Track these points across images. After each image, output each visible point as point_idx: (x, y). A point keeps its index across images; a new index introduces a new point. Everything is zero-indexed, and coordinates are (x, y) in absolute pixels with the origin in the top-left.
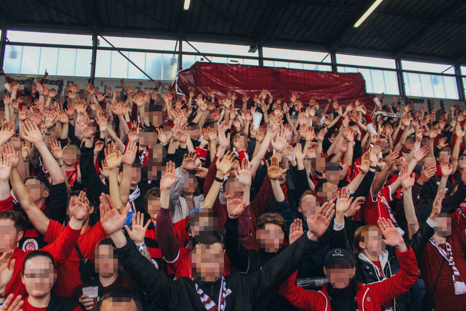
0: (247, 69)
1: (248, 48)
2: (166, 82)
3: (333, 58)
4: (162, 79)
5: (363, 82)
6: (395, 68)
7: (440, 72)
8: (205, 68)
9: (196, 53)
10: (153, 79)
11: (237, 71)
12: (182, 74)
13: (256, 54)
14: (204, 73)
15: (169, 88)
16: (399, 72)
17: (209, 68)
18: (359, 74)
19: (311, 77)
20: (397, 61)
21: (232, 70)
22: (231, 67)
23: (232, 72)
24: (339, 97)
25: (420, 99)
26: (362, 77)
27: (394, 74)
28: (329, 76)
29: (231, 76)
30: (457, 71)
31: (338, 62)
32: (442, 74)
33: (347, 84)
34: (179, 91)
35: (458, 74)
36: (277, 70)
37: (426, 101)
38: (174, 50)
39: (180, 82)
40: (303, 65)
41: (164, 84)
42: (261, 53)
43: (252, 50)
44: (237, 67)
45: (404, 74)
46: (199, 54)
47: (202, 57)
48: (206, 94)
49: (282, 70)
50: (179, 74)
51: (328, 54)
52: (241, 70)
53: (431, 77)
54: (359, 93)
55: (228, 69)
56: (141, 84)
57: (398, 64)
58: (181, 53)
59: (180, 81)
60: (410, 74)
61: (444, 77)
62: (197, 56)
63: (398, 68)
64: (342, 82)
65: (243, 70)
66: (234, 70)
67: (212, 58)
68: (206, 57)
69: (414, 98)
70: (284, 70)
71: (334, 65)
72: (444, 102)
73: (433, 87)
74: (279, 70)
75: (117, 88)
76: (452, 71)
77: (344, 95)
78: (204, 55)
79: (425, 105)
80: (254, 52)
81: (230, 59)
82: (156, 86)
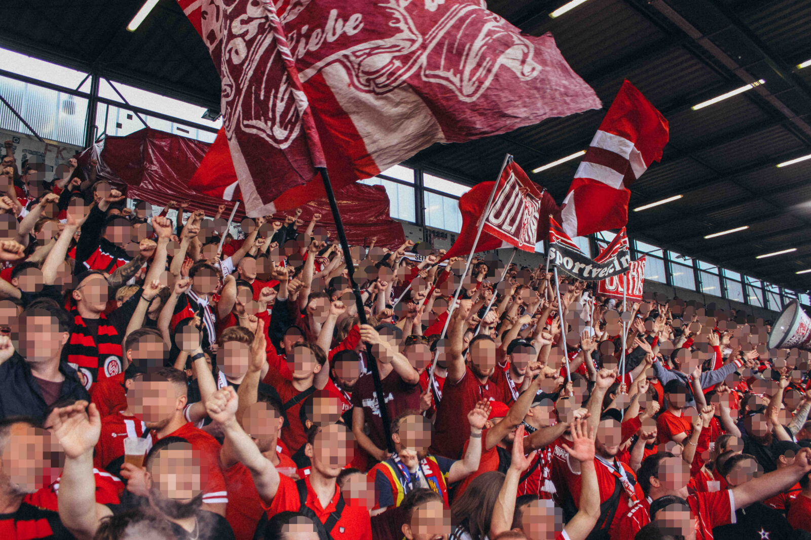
1: (204, 110)
4: (56, 139)
6: (413, 182)
9: (122, 104)
10: (41, 135)
13: (218, 125)
16: (419, 188)
20: (417, 173)
25: (442, 233)
26: (386, 193)
27: (411, 191)
37: (449, 237)
41: (61, 148)
43: (211, 115)
45: (425, 193)
46: (126, 106)
47: (131, 113)
56: (16, 140)
57: (419, 177)
58: (94, 99)
60: (431, 194)
62: (122, 110)
63: (418, 184)
67: (147, 118)
68: (139, 114)
78: (136, 110)
80: (214, 120)
81: (176, 125)
82: (46, 149)
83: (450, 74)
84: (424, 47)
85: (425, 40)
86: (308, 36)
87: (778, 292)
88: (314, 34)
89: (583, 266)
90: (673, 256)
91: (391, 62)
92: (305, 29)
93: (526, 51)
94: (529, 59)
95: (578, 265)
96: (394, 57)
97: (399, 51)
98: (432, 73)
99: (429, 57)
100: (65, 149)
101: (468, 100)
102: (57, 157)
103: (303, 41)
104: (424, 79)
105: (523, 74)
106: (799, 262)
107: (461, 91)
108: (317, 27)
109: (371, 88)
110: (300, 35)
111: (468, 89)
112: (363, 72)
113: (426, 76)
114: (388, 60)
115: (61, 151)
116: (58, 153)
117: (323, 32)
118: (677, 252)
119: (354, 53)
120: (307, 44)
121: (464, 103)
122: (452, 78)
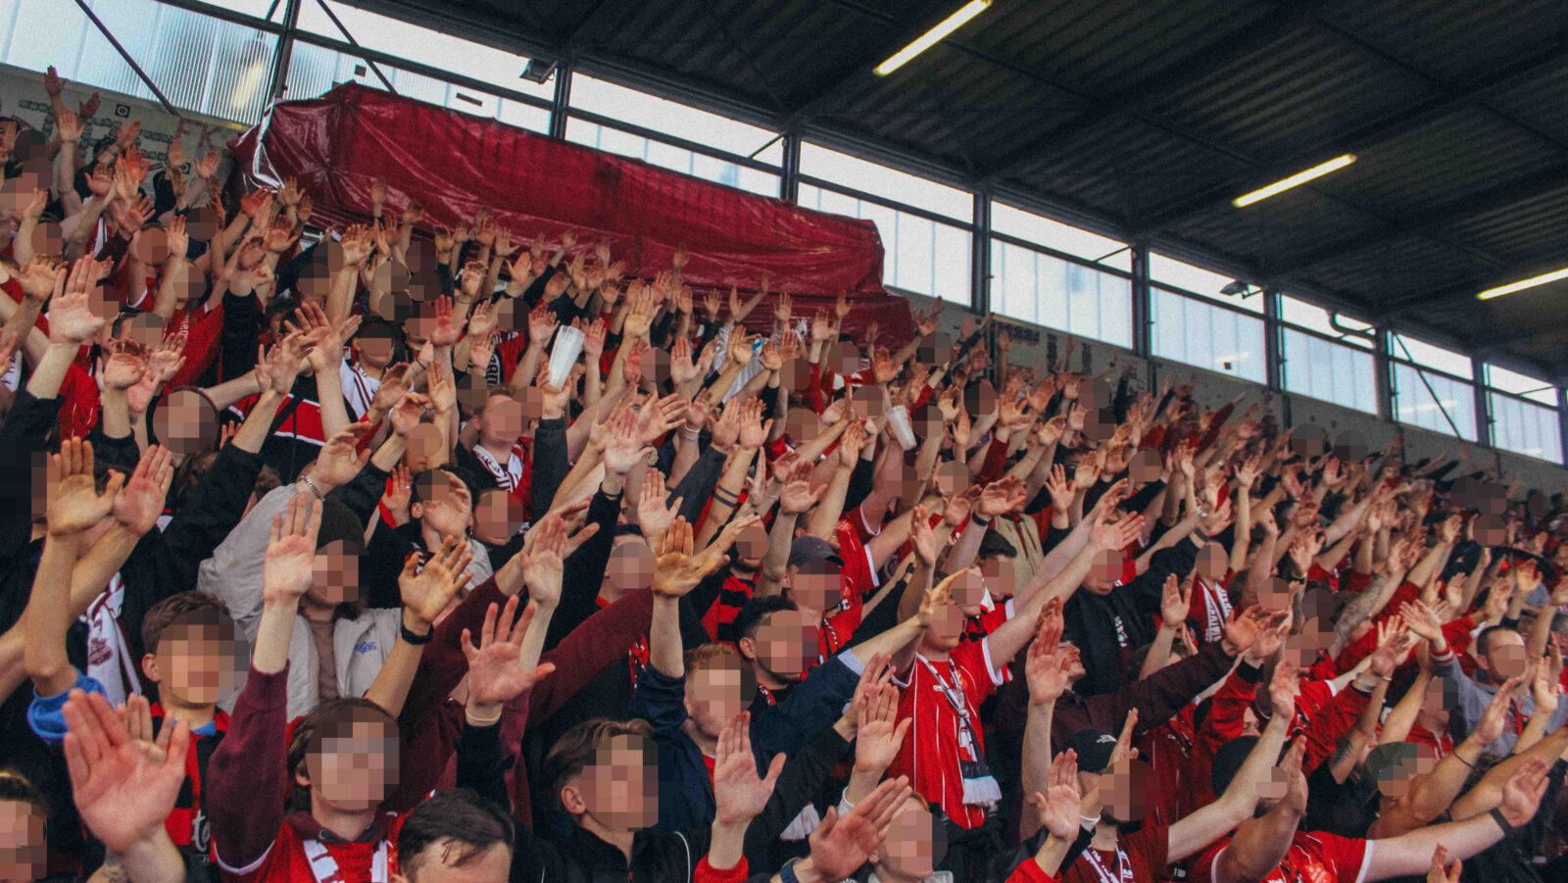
0: (516, 141)
1: (523, 63)
2: (218, 124)
3: (792, 154)
4: (204, 110)
5: (878, 252)
6: (969, 220)
7: (1091, 258)
8: (375, 108)
9: (346, 44)
10: (173, 102)
11: (481, 143)
12: (283, 111)
13: (547, 90)
14: (369, 128)
15: (226, 147)
16: (982, 234)
17: (388, 112)
18: (869, 227)
19: (720, 209)
20: (981, 201)
21: (466, 133)
22: (463, 125)
23: (465, 142)
24: (799, 287)
26: (878, 237)
28: (776, 213)
29: (458, 154)
30: (1139, 263)
31: (804, 169)
32: (1094, 265)
33: (826, 250)
34: (264, 170)
35: (1139, 273)
36: (615, 163)
38: (263, 16)
39: (273, 138)
40: (692, 158)
41: (209, 130)
42: (563, 89)
43: (535, 73)
44: (484, 128)
45: (995, 244)
46: (352, 48)
47: (362, 62)
48: (363, 200)
49: (630, 166)
50: (277, 111)
51: (776, 135)
52: (495, 142)
53: (1068, 268)
54: (859, 286)
55: (454, 130)
56: (123, 111)
57: (982, 211)
58: (289, 33)
59: (274, 133)
60: (1009, 247)
61: (1104, 276)
62: (345, 57)
63: (980, 224)
64: (814, 241)
65: (503, 142)
66: (474, 138)
67: (394, 73)
68: (378, 65)
69: (1012, 323)
70: (636, 168)
71: (790, 176)
72: (1093, 352)
73: (1068, 298)
74: (620, 164)
75: (28, 108)
76: (1124, 261)
77: (816, 283)
78: (372, 56)
80: (541, 82)
81: (457, 89)
82: (180, 130)
100: (217, 129)
102: (201, 145)
115: (209, 134)
116: (202, 138)
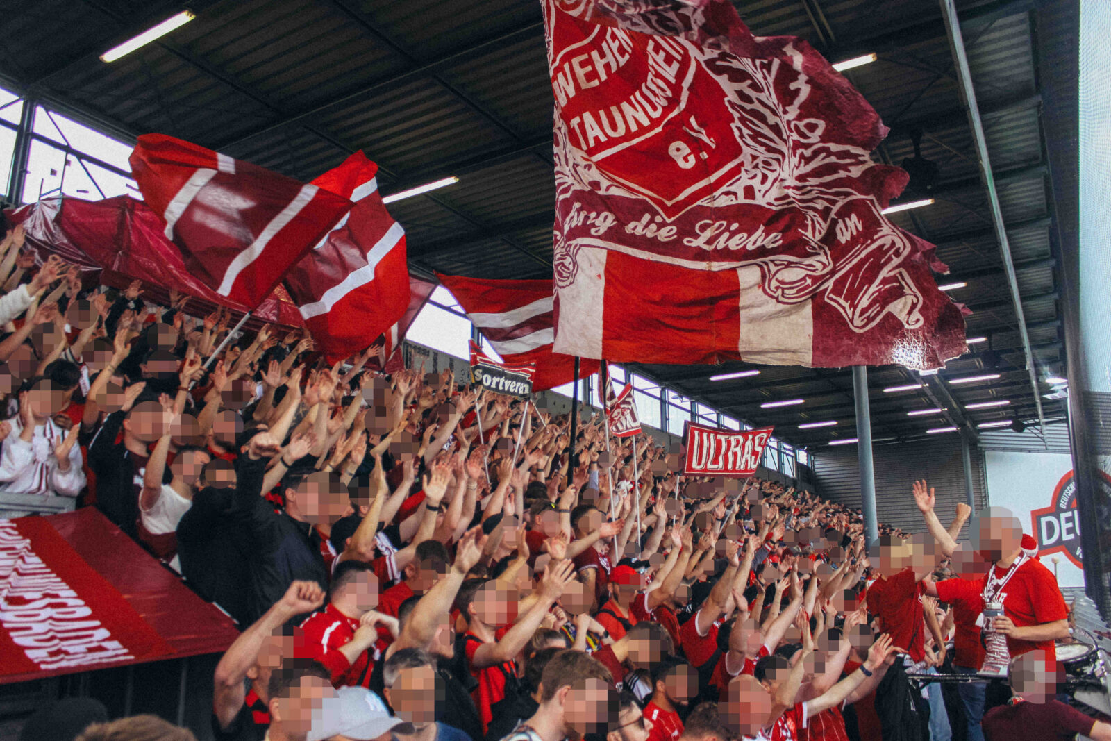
79: (430, 359)
83: (847, 305)
84: (833, 273)
85: (835, 267)
86: (733, 234)
87: (776, 446)
88: (739, 236)
89: (498, 379)
90: (671, 395)
91: (804, 279)
92: (735, 226)
93: (915, 301)
94: (916, 312)
95: (496, 380)
96: (807, 275)
97: (814, 271)
98: (834, 297)
99: (836, 282)
101: (857, 330)
103: (727, 235)
104: (826, 300)
105: (907, 323)
106: (803, 415)
107: (852, 321)
108: (745, 231)
109: (776, 295)
110: (727, 229)
111: (858, 322)
112: (777, 280)
113: (828, 298)
114: (803, 275)
117: (748, 237)
118: (674, 390)
119: (772, 261)
120: (728, 239)
121: (853, 332)
122: (847, 309)
